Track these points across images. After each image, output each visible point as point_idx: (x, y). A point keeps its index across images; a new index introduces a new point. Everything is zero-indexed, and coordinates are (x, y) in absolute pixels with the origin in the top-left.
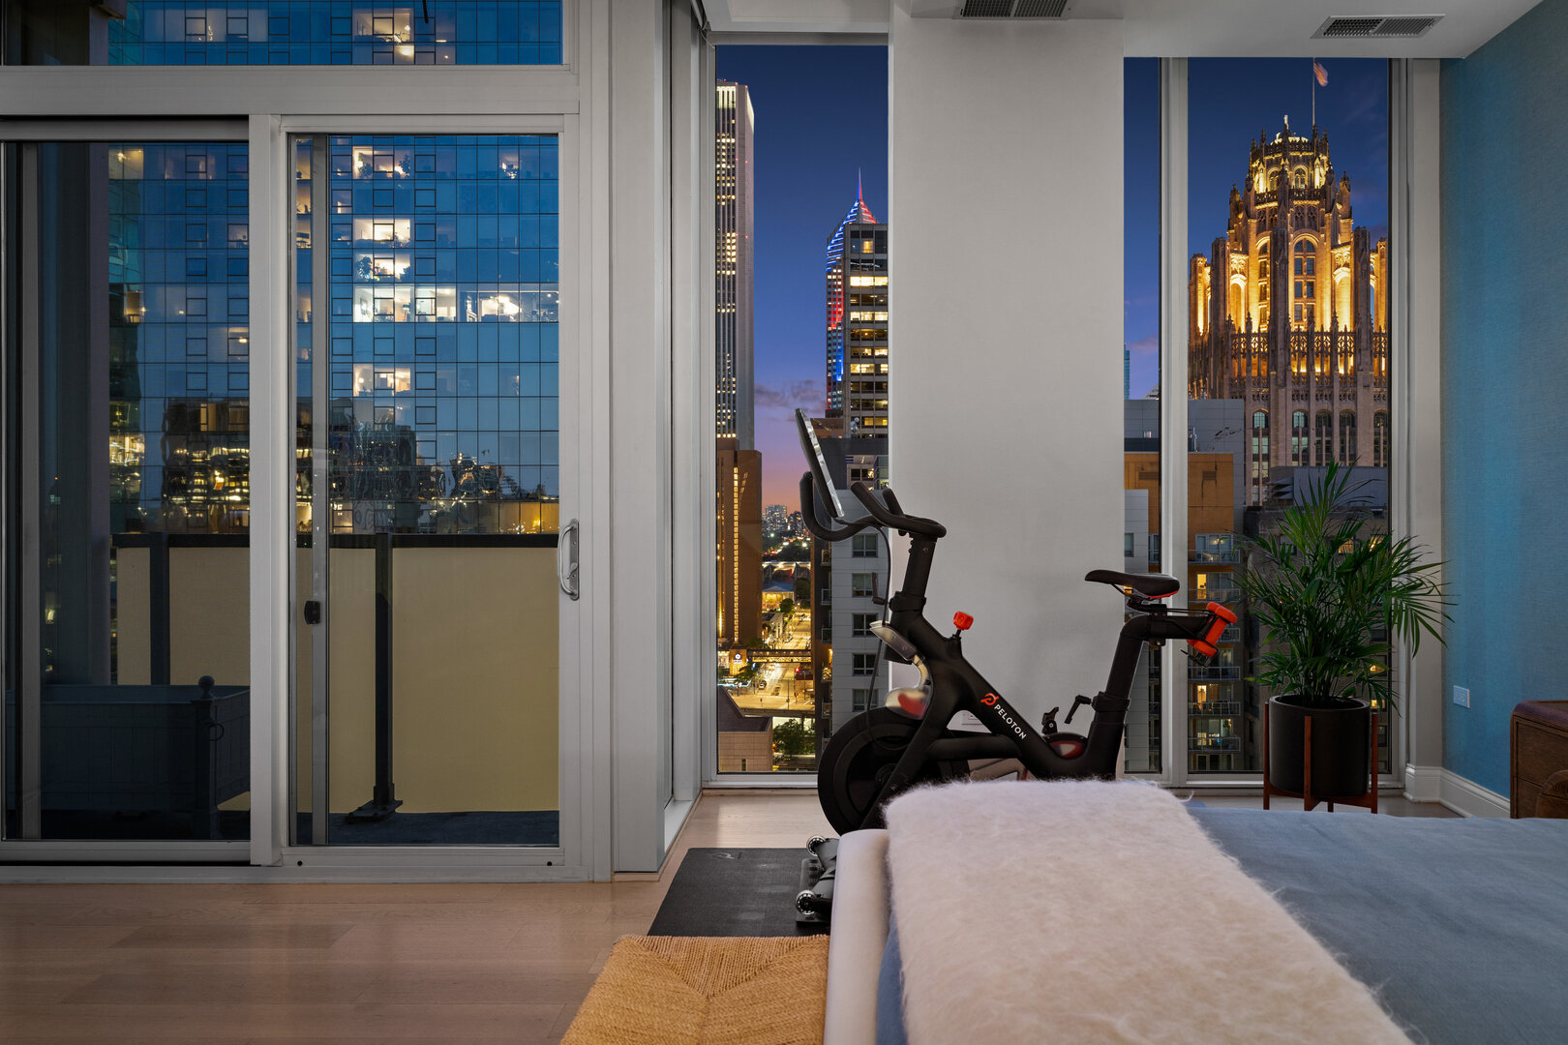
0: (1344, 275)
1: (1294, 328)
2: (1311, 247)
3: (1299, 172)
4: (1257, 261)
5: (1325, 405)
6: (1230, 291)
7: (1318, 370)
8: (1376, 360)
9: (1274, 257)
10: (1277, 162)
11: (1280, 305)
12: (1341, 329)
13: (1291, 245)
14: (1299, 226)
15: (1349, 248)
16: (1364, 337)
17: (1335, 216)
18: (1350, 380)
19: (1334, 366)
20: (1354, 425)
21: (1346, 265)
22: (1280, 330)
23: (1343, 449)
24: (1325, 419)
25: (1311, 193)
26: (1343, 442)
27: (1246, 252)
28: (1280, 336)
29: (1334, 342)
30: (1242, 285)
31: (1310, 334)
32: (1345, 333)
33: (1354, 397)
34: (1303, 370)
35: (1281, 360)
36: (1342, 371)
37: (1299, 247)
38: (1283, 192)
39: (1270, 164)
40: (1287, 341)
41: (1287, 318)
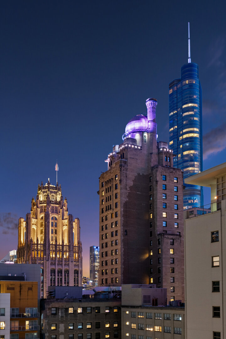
0: (65, 228)
1: (51, 243)
2: (56, 219)
3: (53, 196)
4: (40, 221)
5: (60, 267)
6: (32, 230)
7: (58, 256)
8: (74, 254)
9: (45, 221)
10: (46, 192)
11: (47, 236)
12: (65, 244)
13: (51, 218)
14: (53, 212)
15: (67, 220)
16: (71, 247)
17: (63, 210)
18: (67, 260)
19: (63, 255)
20: (68, 273)
21: (66, 225)
22: (47, 243)
23: (65, 280)
24: (60, 272)
25: (56, 203)
26: (65, 278)
27: (36, 218)
28: (47, 245)
29: (63, 248)
30: (35, 229)
31: (56, 245)
32: (66, 246)
33: (68, 265)
34: (54, 256)
35: (47, 252)
36: (65, 257)
37: (52, 218)
38: (48, 202)
39: (44, 192)
40: (49, 247)
41: (49, 240)
